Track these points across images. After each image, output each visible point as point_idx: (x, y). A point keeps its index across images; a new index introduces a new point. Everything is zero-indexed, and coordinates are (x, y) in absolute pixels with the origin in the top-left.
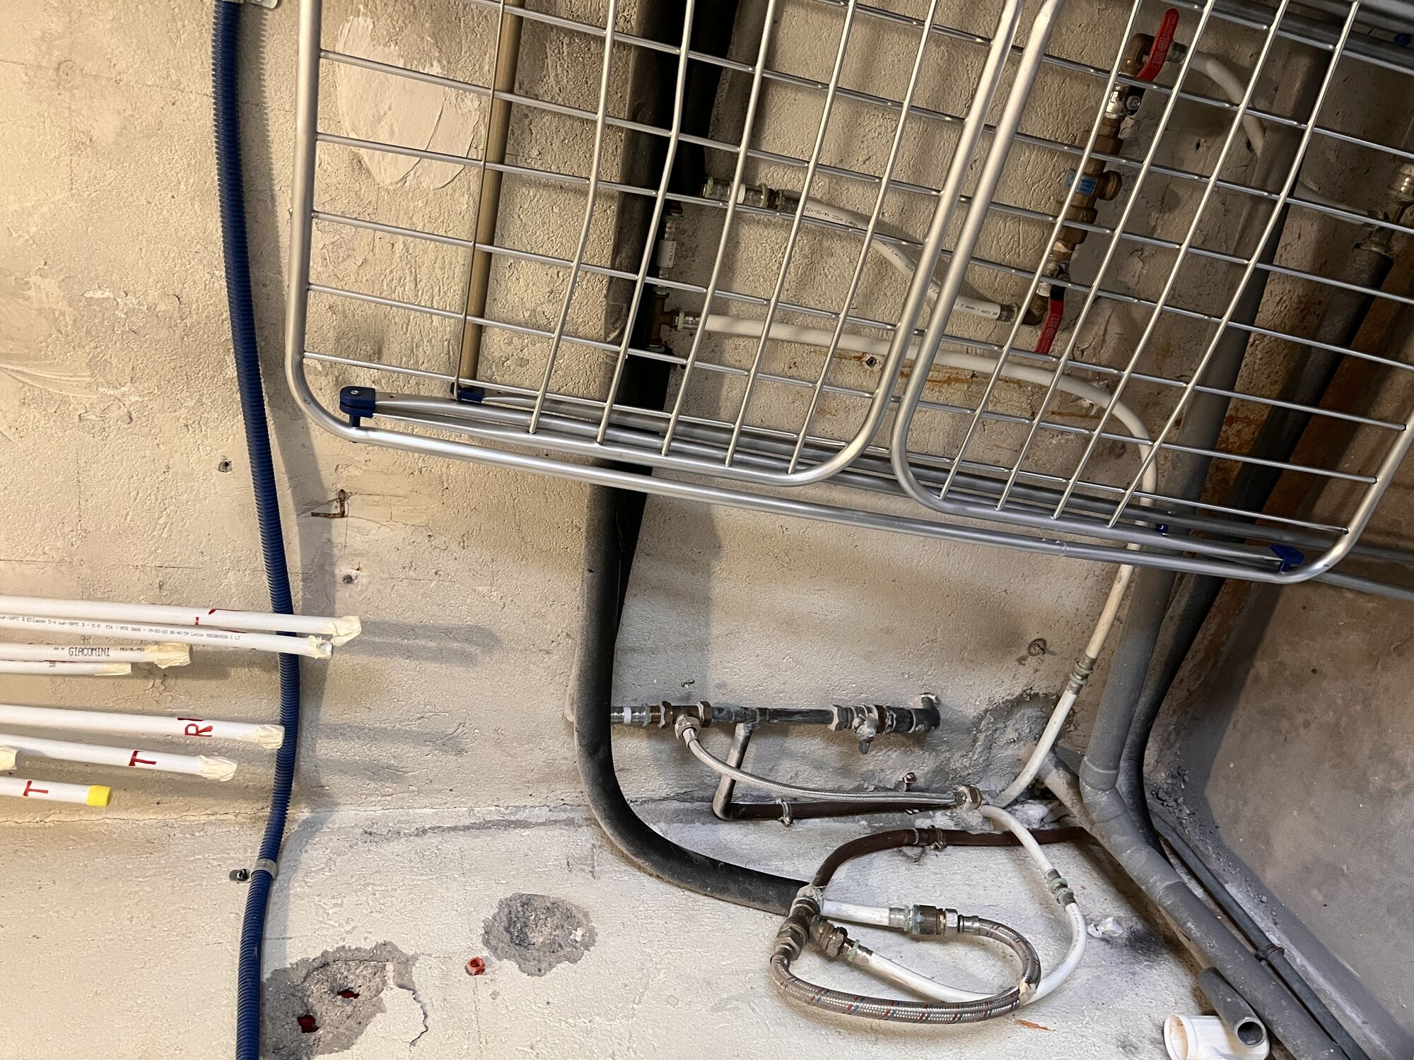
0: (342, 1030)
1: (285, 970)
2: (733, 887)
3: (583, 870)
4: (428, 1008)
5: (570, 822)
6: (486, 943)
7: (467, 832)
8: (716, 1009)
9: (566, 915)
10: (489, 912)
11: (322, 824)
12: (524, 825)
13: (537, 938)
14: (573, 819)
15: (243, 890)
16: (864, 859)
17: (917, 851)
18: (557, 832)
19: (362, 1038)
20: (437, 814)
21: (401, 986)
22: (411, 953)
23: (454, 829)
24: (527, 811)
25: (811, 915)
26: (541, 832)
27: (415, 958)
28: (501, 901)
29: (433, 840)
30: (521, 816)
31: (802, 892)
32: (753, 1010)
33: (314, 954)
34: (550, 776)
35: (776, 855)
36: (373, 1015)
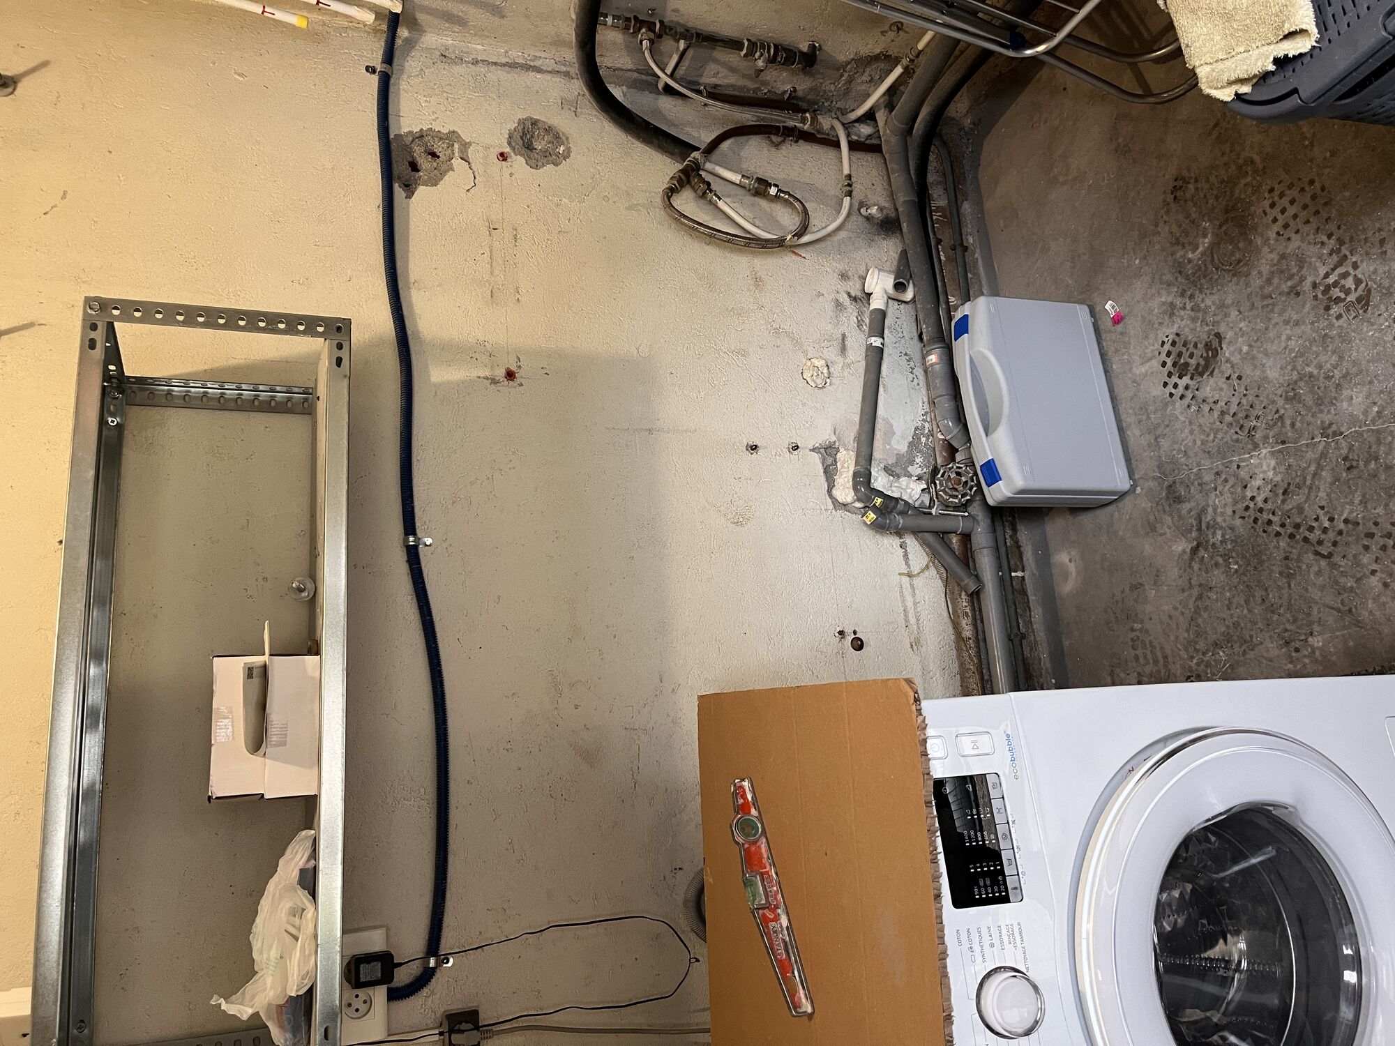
0: (432, 175)
1: (401, 135)
2: (656, 142)
3: (570, 109)
4: (476, 173)
5: (567, 74)
6: (509, 144)
7: (503, 68)
8: (630, 208)
9: (556, 137)
10: (513, 126)
11: (416, 43)
12: (538, 70)
13: (539, 146)
14: (569, 72)
15: (374, 80)
16: (742, 139)
17: (780, 139)
18: (558, 80)
19: (442, 182)
20: (485, 50)
21: (462, 158)
22: (468, 141)
23: (495, 64)
24: (541, 60)
25: (693, 170)
26: (548, 77)
27: (470, 144)
28: (519, 119)
29: (482, 69)
30: (537, 63)
31: (695, 154)
32: (649, 213)
33: (416, 130)
34: (558, 43)
35: (690, 124)
36: (446, 171)
